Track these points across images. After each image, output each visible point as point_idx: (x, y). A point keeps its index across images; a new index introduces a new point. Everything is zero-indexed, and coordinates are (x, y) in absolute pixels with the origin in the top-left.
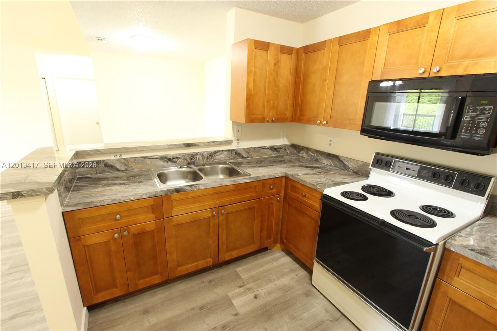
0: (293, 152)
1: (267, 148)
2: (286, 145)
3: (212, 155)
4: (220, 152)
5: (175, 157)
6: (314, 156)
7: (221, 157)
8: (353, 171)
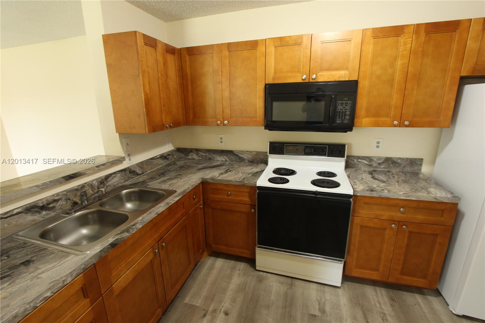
0: (179, 157)
1: (159, 158)
2: (173, 150)
3: (104, 182)
4: (113, 176)
5: (52, 201)
6: (206, 156)
7: (115, 181)
8: (249, 161)
